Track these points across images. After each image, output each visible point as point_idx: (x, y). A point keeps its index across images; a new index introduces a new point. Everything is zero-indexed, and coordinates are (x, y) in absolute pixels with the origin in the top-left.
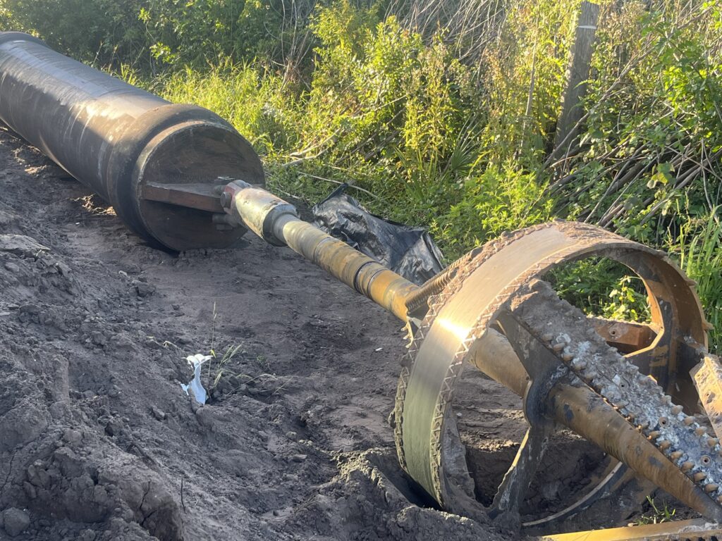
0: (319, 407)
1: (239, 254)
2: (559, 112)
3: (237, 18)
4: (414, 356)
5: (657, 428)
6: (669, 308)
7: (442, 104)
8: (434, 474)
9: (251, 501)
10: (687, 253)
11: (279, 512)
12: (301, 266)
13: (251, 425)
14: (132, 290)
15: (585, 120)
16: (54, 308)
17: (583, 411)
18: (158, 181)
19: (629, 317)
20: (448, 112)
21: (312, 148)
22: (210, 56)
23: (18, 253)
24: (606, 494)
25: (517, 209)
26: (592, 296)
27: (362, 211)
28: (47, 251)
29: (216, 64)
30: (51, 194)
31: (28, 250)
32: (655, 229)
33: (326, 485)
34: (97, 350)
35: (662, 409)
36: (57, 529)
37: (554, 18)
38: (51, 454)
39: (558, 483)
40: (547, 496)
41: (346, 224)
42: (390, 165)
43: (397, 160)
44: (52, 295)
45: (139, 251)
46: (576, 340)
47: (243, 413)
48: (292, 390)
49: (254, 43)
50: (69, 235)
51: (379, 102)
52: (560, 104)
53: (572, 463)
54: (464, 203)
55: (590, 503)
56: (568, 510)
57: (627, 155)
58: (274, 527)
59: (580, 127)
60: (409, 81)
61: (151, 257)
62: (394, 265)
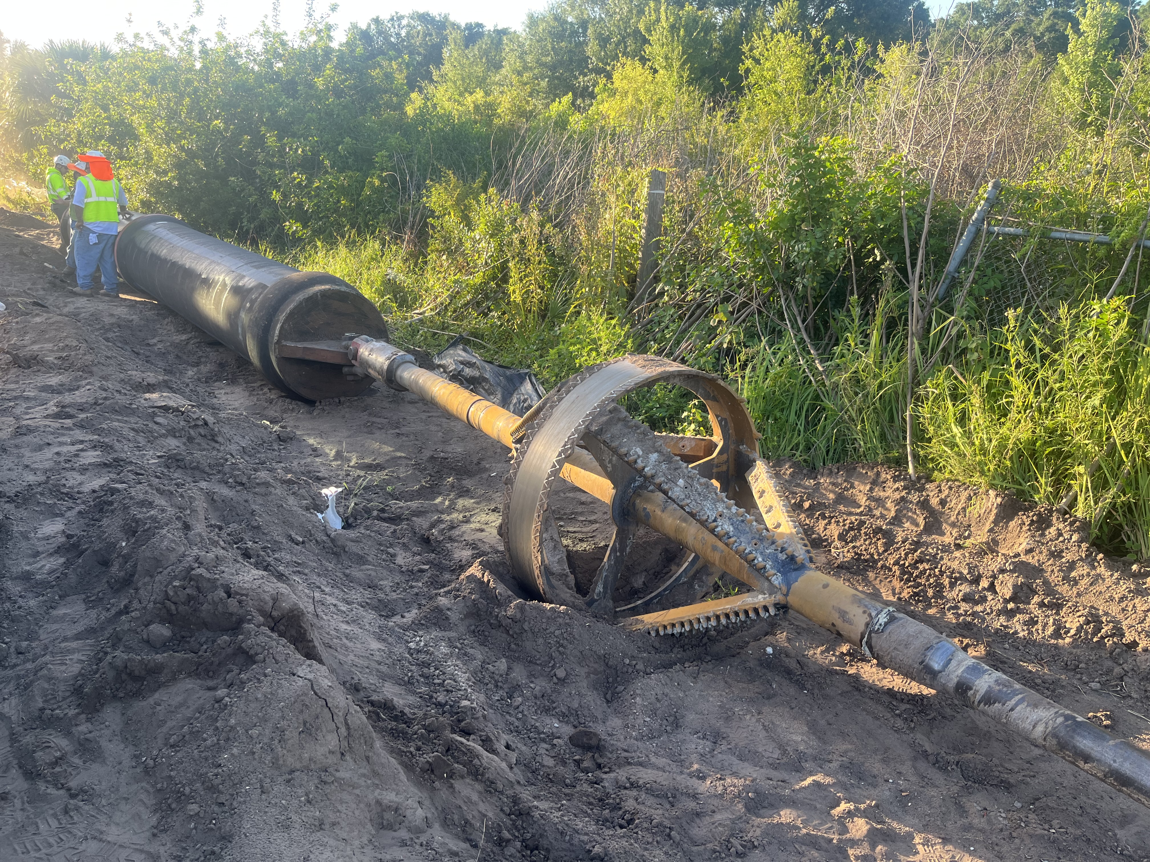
0: (443, 526)
1: (369, 400)
2: (638, 267)
3: (359, 195)
4: (515, 475)
5: (715, 520)
6: (726, 423)
7: (540, 263)
8: (537, 572)
9: (381, 607)
10: (743, 377)
11: (406, 614)
12: (424, 408)
13: (380, 545)
14: (274, 437)
15: (658, 272)
16: (198, 454)
17: (658, 512)
18: (292, 340)
19: (698, 432)
20: (547, 269)
21: (431, 306)
22: (338, 231)
23: (166, 409)
24: (684, 579)
25: (604, 349)
26: (669, 419)
27: (475, 358)
28: (193, 406)
29: (343, 237)
30: (200, 357)
31: (175, 405)
32: (718, 359)
33: (446, 589)
34: (239, 488)
35: (718, 504)
36: (196, 639)
37: (630, 184)
38: (188, 575)
39: (644, 573)
40: (636, 585)
41: (462, 370)
42: (499, 318)
43: (504, 313)
44: (199, 444)
45: (280, 403)
46: (647, 452)
47: (373, 534)
48: (419, 513)
49: (375, 217)
50: (216, 392)
51: (486, 263)
52: (638, 259)
53: (655, 556)
54: (561, 346)
55: (671, 588)
56: (653, 594)
57: (694, 299)
58: (400, 627)
59: (655, 277)
60: (510, 244)
61: (291, 407)
62: (505, 403)
